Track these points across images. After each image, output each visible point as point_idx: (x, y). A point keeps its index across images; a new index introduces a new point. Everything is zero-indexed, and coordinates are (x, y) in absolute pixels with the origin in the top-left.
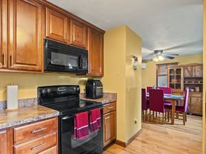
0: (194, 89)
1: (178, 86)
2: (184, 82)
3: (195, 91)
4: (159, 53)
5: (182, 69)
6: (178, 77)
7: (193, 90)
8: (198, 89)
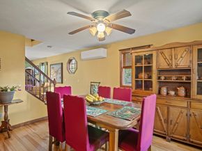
0: (176, 90)
1: (148, 85)
2: (159, 78)
3: (177, 95)
4: (100, 18)
5: (154, 54)
6: (148, 69)
7: (172, 93)
8: (182, 91)
